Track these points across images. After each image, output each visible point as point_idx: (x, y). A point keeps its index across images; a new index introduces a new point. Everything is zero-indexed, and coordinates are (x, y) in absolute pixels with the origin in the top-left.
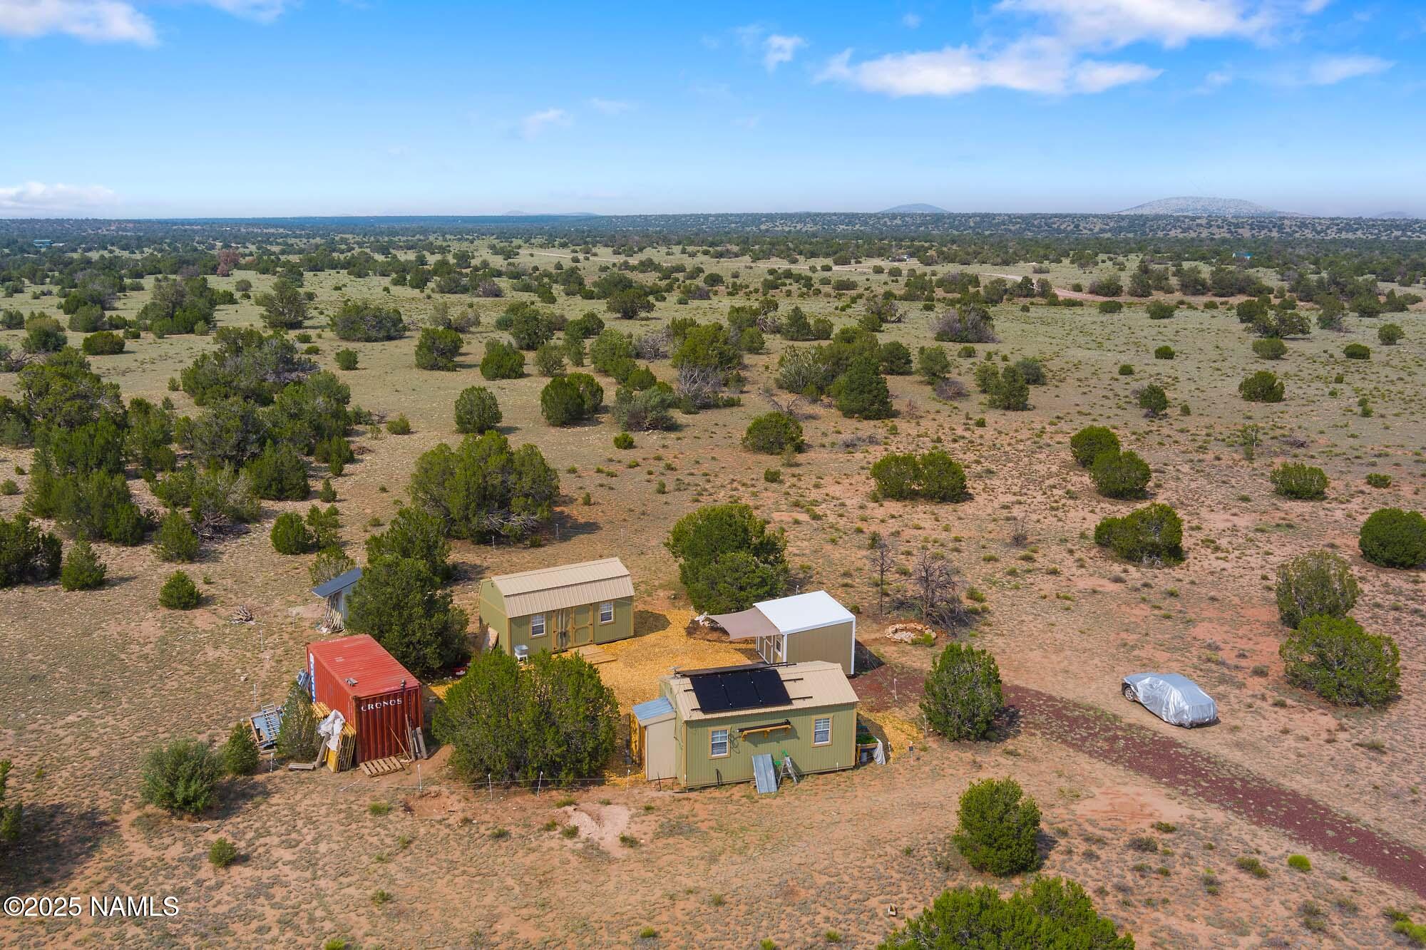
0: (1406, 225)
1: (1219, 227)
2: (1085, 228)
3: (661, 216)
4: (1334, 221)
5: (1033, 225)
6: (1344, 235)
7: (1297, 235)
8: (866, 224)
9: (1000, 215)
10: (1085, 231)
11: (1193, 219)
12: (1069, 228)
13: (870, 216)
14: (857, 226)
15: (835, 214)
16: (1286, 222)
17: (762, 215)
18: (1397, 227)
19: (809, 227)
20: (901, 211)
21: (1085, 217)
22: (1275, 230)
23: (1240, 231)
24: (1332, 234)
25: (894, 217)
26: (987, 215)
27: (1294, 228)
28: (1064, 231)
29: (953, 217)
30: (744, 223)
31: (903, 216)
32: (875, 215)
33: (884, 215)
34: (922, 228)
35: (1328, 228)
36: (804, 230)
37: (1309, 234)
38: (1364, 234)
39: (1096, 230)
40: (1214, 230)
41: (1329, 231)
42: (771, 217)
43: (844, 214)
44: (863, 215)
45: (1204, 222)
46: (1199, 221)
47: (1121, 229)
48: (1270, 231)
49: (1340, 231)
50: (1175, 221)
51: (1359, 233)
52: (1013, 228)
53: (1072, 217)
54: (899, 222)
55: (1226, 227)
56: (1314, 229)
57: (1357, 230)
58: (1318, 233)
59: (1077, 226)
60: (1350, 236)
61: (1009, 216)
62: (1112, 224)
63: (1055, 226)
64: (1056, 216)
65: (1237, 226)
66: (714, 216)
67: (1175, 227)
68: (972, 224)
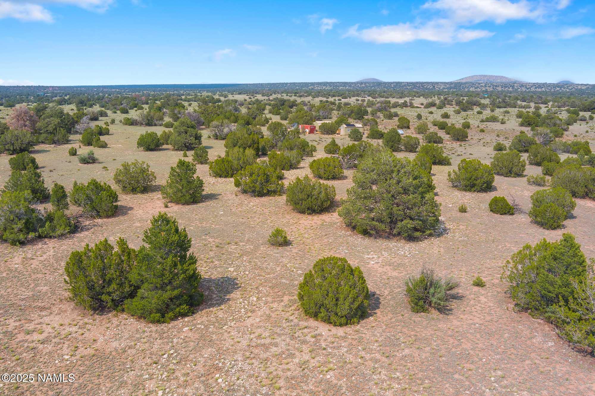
0: (562, 86)
1: (489, 87)
2: (437, 87)
3: (268, 84)
4: (534, 84)
5: (417, 87)
6: (537, 90)
7: (519, 90)
8: (350, 86)
9: (404, 82)
10: (437, 89)
11: (479, 84)
12: (431, 88)
13: (352, 83)
14: (347, 87)
15: (338, 83)
16: (516, 85)
17: (309, 83)
18: (558, 87)
19: (328, 88)
20: (365, 81)
21: (437, 83)
22: (511, 88)
23: (497, 88)
24: (533, 89)
25: (362, 83)
26: (399, 83)
27: (518, 87)
28: (429, 89)
29: (385, 83)
30: (301, 86)
31: (365, 83)
32: (354, 83)
33: (358, 83)
34: (373, 88)
35: (531, 87)
36: (326, 89)
37: (524, 89)
38: (545, 89)
39: (442, 88)
40: (487, 88)
41: (532, 88)
42: (313, 84)
43: (342, 82)
44: (349, 83)
45: (483, 85)
46: (481, 84)
47: (451, 88)
48: (509, 88)
49: (536, 88)
50: (472, 84)
51: (543, 89)
52: (409, 88)
53: (432, 83)
54: (364, 86)
55: (492, 87)
56: (526, 87)
57: (543, 87)
58: (527, 89)
59: (434, 87)
60: (540, 90)
61: (407, 83)
62: (448, 86)
63: (425, 87)
64: (426, 83)
65: (496, 86)
66: (289, 83)
67: (472, 87)
68: (393, 86)
